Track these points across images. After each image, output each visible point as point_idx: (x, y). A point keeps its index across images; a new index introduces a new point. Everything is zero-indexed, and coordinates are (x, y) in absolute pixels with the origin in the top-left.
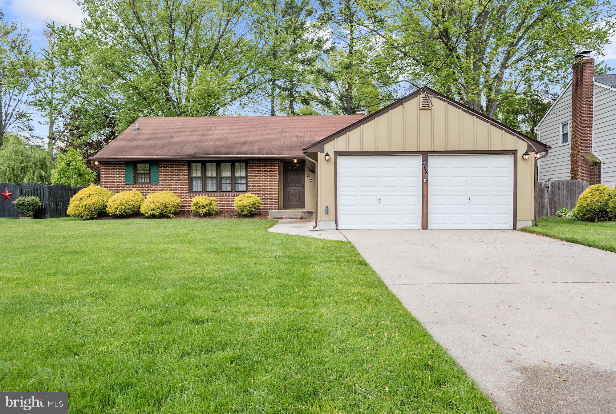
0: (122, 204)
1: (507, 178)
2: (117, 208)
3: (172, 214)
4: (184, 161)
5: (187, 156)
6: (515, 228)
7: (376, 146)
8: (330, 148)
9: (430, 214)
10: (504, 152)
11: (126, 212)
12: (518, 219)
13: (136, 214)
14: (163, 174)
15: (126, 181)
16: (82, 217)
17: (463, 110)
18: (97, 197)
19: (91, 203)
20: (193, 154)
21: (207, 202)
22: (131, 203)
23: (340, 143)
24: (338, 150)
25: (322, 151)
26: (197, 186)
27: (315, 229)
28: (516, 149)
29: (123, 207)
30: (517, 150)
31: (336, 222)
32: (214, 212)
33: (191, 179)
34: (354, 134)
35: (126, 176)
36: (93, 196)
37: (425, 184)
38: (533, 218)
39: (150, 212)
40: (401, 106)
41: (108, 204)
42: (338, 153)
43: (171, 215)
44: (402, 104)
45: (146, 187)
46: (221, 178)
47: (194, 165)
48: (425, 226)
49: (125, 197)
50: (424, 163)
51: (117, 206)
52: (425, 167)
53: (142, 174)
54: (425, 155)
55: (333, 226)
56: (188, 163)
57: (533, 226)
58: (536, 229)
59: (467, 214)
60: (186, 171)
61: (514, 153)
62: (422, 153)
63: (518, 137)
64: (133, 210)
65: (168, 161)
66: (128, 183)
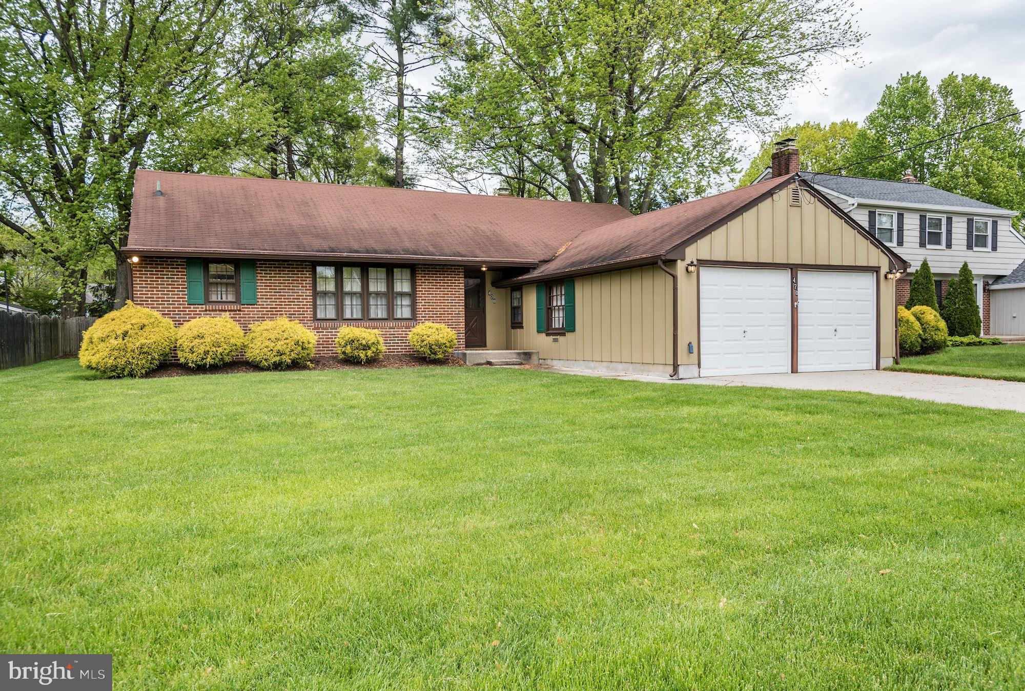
1: (869, 303)
2: (207, 352)
3: (310, 361)
6: (878, 368)
9: (800, 351)
10: (867, 269)
12: (880, 356)
14: (265, 285)
15: (189, 298)
17: (832, 211)
23: (703, 248)
24: (701, 258)
25: (683, 259)
28: (879, 265)
30: (880, 268)
31: (700, 365)
32: (380, 357)
35: (188, 288)
37: (794, 310)
38: (894, 355)
42: (702, 263)
43: (309, 364)
45: (230, 311)
48: (794, 370)
50: (794, 281)
51: (208, 348)
52: (795, 287)
53: (217, 284)
54: (794, 269)
55: (696, 372)
56: (309, 266)
58: (897, 367)
59: (833, 351)
62: (791, 267)
63: (882, 250)
65: (273, 260)
66: (192, 301)
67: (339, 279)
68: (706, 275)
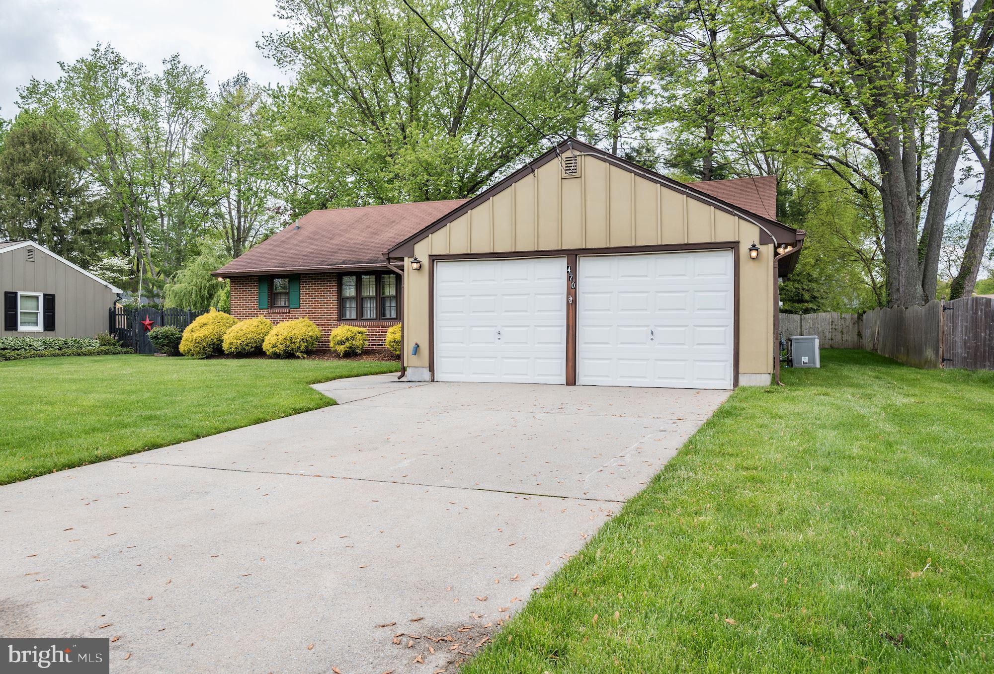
0: (237, 338)
1: (724, 294)
2: (231, 343)
3: (301, 352)
4: (332, 273)
5: (329, 267)
6: (737, 388)
7: (492, 244)
8: (422, 250)
9: (582, 358)
10: (712, 246)
11: (245, 349)
12: (741, 370)
13: (254, 351)
14: (307, 294)
15: (260, 305)
16: (193, 355)
17: (636, 174)
18: (212, 327)
19: (201, 335)
20: (339, 262)
21: (349, 334)
22: (250, 336)
23: (437, 243)
24: (434, 253)
25: (411, 256)
26: (351, 313)
27: (401, 380)
28: (737, 239)
29: (239, 342)
30: (738, 242)
31: (431, 368)
32: (359, 351)
33: (342, 301)
34: (459, 226)
35: (260, 297)
36: (208, 327)
37: (572, 307)
38: (771, 370)
39: (271, 350)
40: (531, 175)
41: (225, 337)
42: (434, 259)
43: (300, 355)
44: (533, 171)
45: (283, 313)
46: (384, 298)
47: (346, 279)
48: (572, 380)
49: (244, 328)
50: (569, 270)
52: (572, 277)
53: (279, 294)
54: (573, 256)
55: (427, 375)
56: (337, 277)
57: (772, 384)
59: (648, 360)
60: (335, 288)
61: (733, 246)
62: (569, 253)
63: (740, 217)
64: (254, 345)
65: (311, 274)
66: (261, 307)
67: (359, 286)
68: (443, 271)
